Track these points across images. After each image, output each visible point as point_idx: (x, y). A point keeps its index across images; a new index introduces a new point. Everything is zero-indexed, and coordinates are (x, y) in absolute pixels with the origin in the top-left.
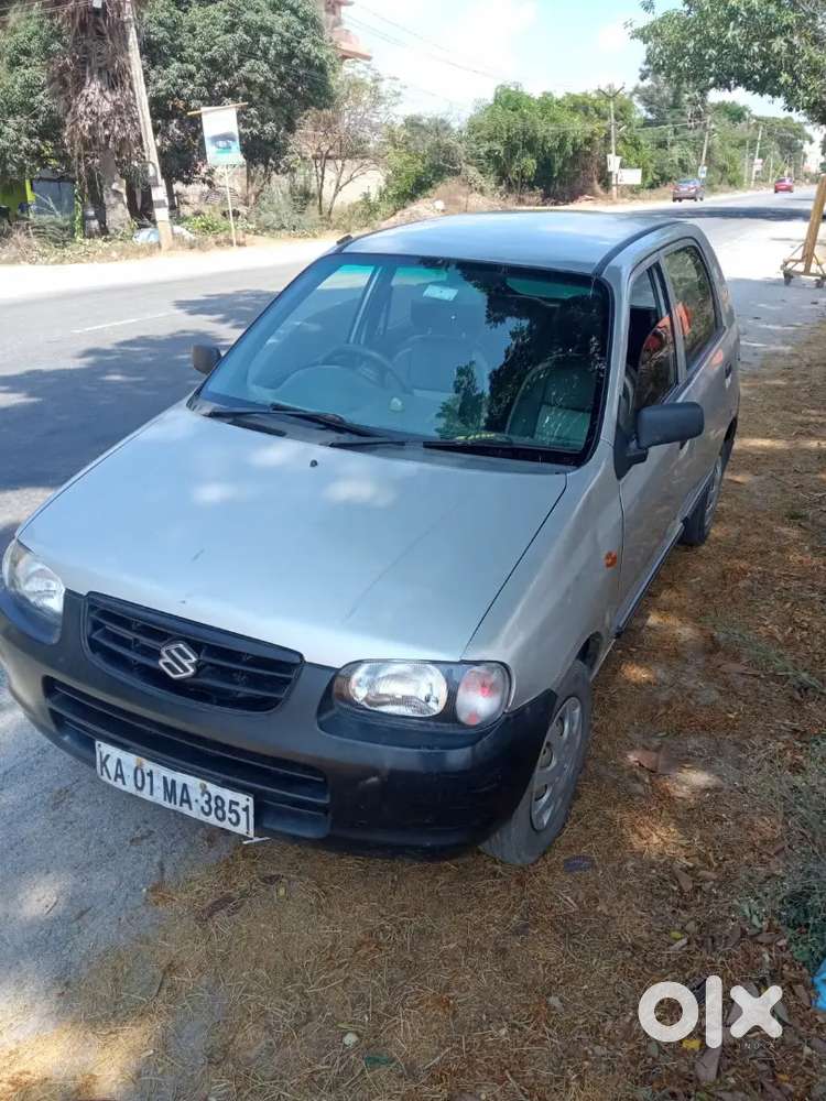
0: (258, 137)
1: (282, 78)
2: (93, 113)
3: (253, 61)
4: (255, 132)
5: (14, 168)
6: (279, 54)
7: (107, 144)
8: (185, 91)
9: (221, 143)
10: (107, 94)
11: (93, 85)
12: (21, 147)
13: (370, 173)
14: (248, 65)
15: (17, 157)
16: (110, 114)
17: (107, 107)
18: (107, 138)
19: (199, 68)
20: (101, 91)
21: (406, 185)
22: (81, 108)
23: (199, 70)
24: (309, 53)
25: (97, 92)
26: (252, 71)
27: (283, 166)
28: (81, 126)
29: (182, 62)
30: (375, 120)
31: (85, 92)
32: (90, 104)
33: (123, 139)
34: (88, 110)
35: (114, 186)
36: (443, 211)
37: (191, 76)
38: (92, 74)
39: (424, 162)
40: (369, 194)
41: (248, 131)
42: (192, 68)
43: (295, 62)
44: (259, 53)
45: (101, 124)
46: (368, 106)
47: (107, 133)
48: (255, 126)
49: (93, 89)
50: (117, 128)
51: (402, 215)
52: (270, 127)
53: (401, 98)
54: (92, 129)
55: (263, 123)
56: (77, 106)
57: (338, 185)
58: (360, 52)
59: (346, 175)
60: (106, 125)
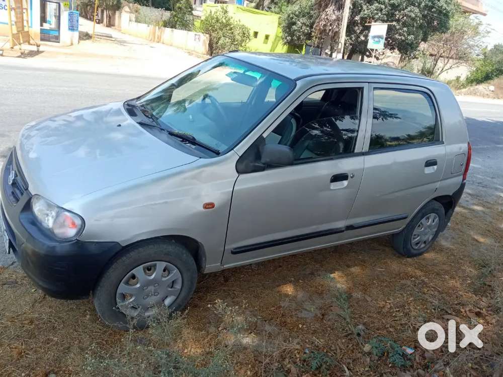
0: (403, 41)
1: (424, 16)
2: (327, 19)
3: (412, 7)
4: (403, 38)
5: (296, 38)
6: (426, 6)
7: (329, 32)
8: (377, 16)
9: (376, 39)
10: (336, 12)
11: (331, 8)
12: (301, 30)
13: (461, 67)
14: (409, 9)
15: (298, 34)
16: (335, 20)
17: (334, 17)
18: (330, 30)
19: (386, 7)
20: (334, 10)
21: (480, 76)
22: (323, 16)
23: (385, 8)
24: (442, 6)
25: (332, 11)
26: (411, 11)
27: (412, 56)
28: (320, 24)
29: (379, 4)
30: (471, 43)
31: (327, 10)
32: (327, 15)
33: (337, 32)
34: (326, 17)
35: (326, 51)
36: (493, 91)
37: (381, 10)
38: (332, 2)
39: (493, 67)
40: (460, 77)
41: (400, 37)
42: (383, 6)
43: (433, 10)
44: (417, 4)
45: (329, 24)
46: (469, 36)
47: (330, 28)
48: (404, 36)
49: (330, 9)
50: (335, 27)
51: (469, 89)
52: (411, 37)
53: (489, 34)
54: (325, 25)
55: (409, 35)
56: (322, 15)
57: (443, 69)
58: (481, 11)
59: (448, 66)
60: (331, 25)
